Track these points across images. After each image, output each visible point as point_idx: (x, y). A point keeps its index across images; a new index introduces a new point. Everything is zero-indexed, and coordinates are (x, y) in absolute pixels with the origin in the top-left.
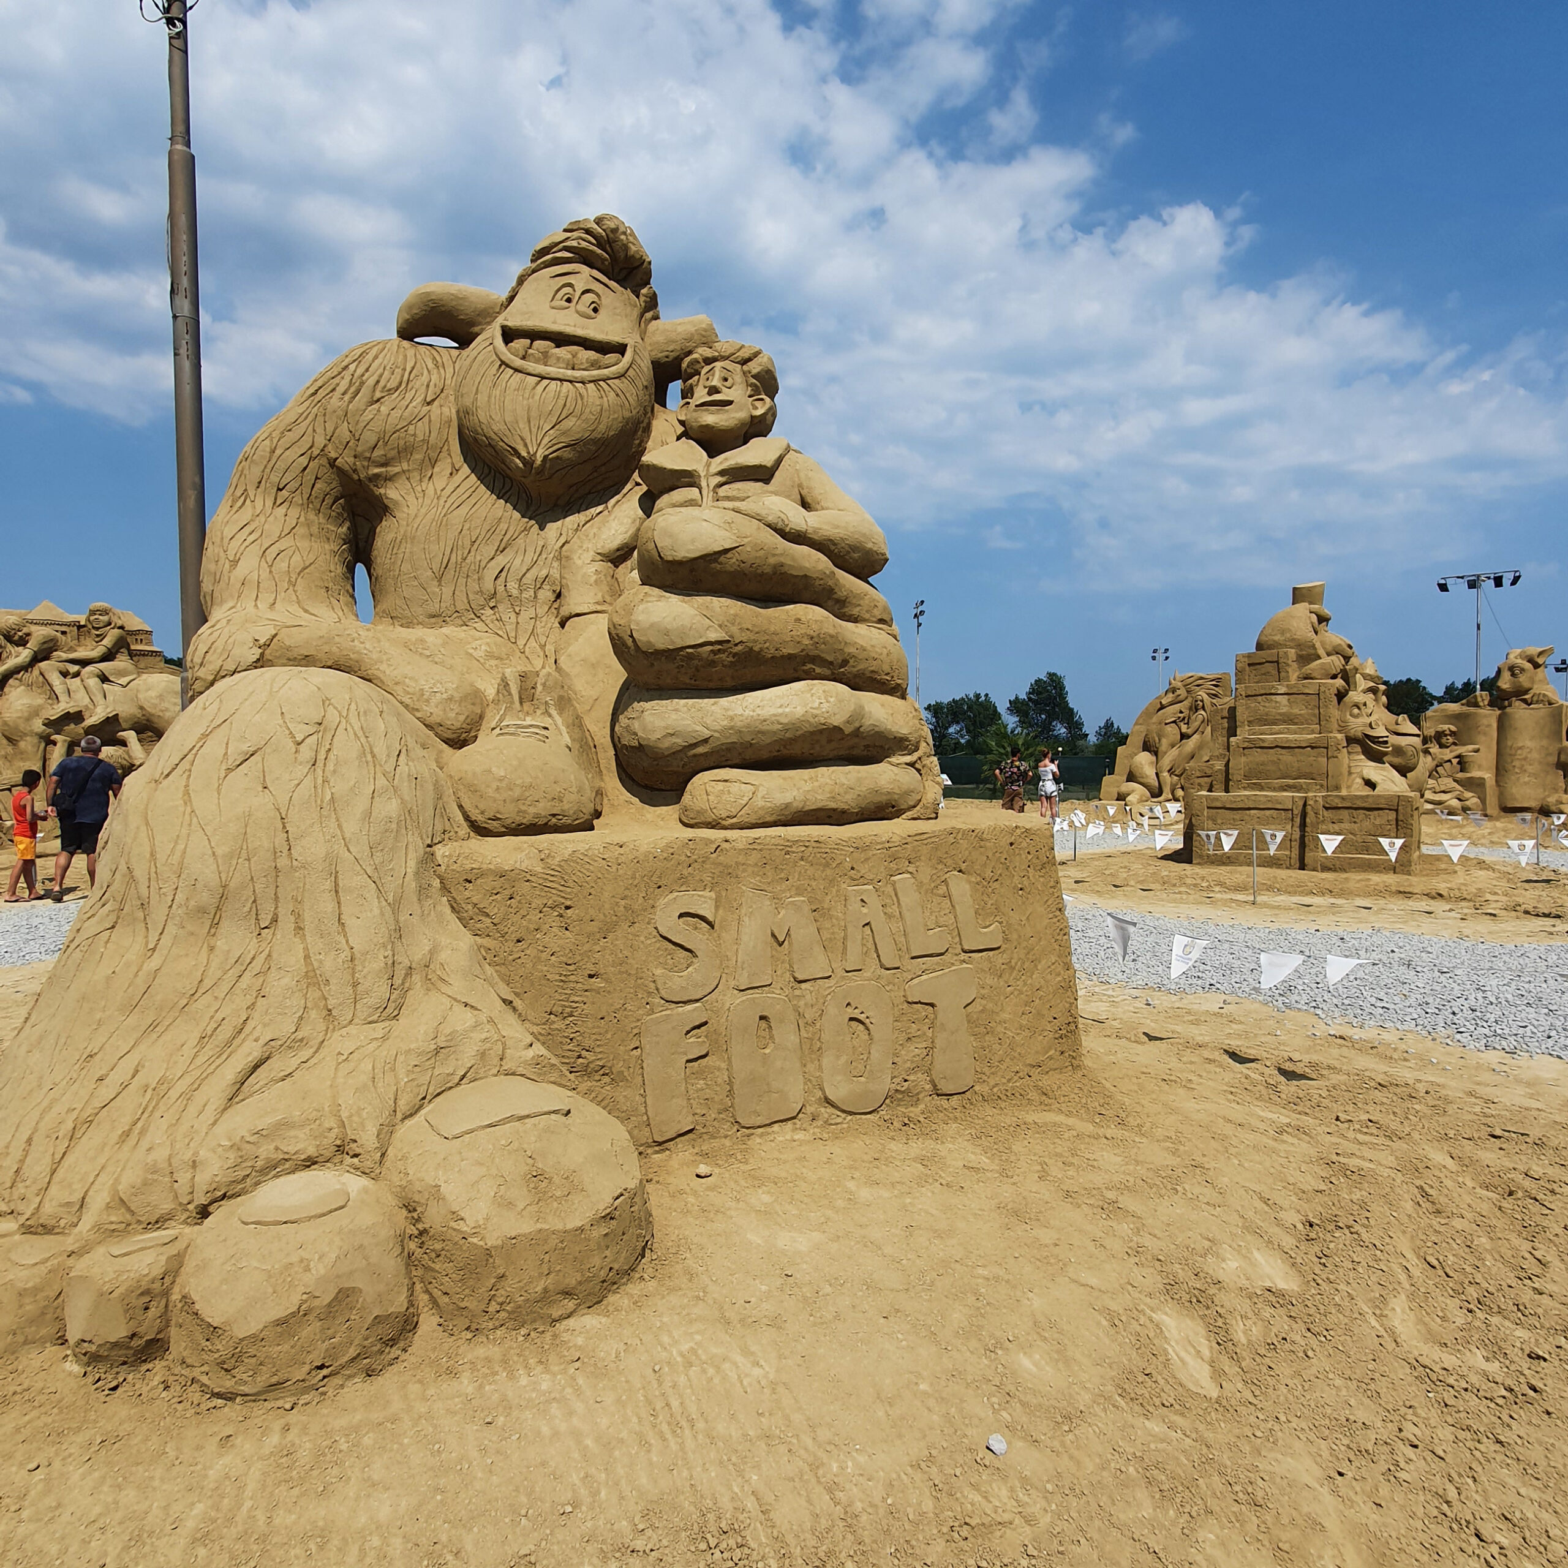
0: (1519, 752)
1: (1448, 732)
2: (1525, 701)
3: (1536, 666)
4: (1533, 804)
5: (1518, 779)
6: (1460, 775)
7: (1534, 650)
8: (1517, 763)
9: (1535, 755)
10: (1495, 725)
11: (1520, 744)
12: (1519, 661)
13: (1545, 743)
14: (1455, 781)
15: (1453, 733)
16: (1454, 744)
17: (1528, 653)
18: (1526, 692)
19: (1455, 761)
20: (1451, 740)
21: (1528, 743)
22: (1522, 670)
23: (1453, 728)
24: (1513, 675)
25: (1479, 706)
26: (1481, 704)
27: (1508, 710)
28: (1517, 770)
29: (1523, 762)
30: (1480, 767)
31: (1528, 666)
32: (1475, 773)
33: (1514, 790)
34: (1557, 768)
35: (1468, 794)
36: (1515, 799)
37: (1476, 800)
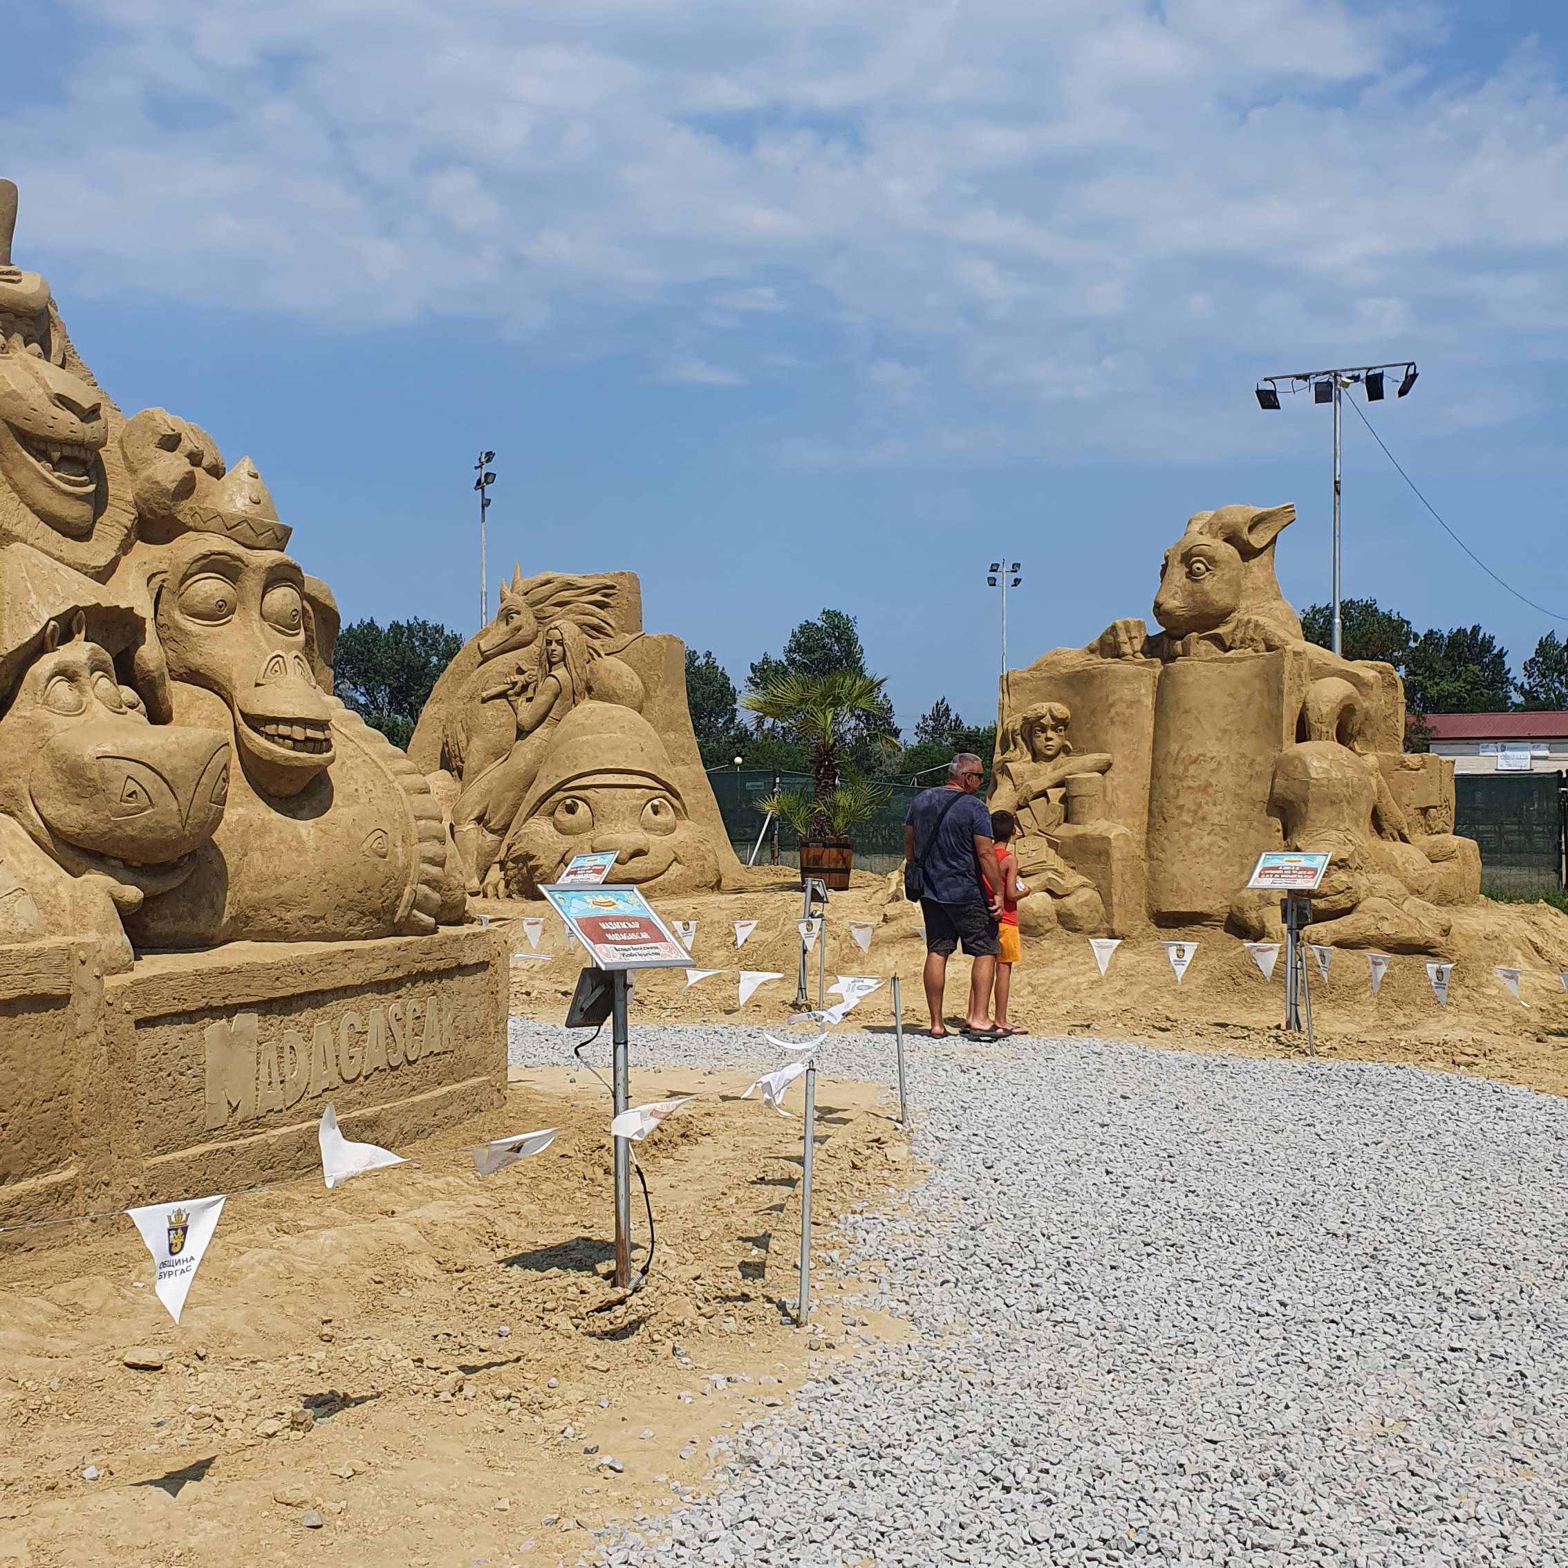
0: (1192, 770)
1: (1047, 720)
2: (1218, 641)
3: (1248, 553)
4: (1213, 904)
5: (1188, 839)
6: (1064, 831)
7: (1239, 512)
8: (1186, 800)
9: (1226, 779)
10: (1149, 701)
11: (1195, 752)
12: (1205, 539)
13: (1249, 745)
14: (1052, 844)
15: (1060, 724)
16: (1064, 749)
17: (1227, 519)
18: (1222, 616)
19: (1055, 794)
20: (1056, 739)
21: (1214, 748)
22: (1212, 561)
23: (1061, 710)
24: (1191, 574)
25: (1119, 655)
26: (1127, 649)
27: (1180, 662)
28: (1186, 817)
29: (1201, 798)
30: (1110, 810)
31: (1227, 551)
32: (1094, 825)
33: (1178, 868)
34: (1269, 814)
35: (1074, 879)
36: (1179, 891)
37: (1087, 894)
